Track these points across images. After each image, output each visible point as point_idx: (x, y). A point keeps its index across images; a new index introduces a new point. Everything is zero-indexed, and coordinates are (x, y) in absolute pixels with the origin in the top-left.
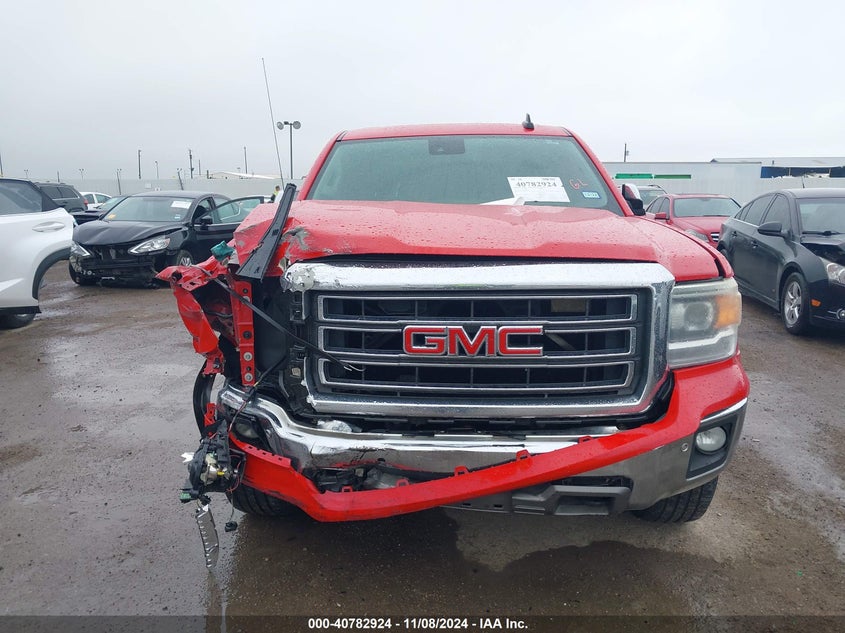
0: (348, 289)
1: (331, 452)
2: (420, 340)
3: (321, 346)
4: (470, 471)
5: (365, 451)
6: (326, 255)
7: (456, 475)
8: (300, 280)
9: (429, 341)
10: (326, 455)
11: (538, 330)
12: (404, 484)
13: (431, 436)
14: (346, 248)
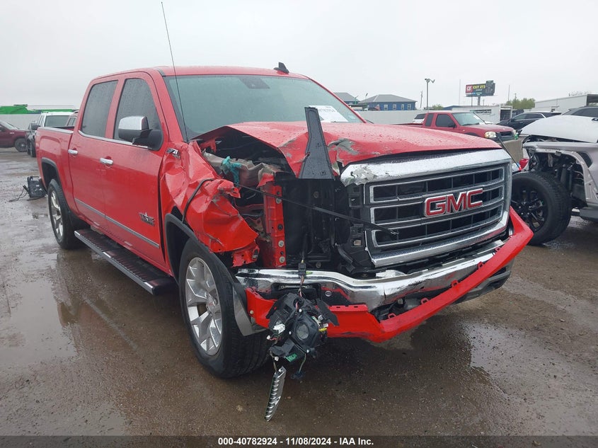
0: (395, 178)
1: (399, 290)
2: (433, 206)
3: (373, 222)
4: (459, 281)
5: (417, 284)
6: (375, 156)
7: (453, 286)
8: (363, 176)
9: (439, 206)
10: (395, 293)
11: (480, 191)
12: (426, 301)
13: (440, 266)
14: (387, 150)
